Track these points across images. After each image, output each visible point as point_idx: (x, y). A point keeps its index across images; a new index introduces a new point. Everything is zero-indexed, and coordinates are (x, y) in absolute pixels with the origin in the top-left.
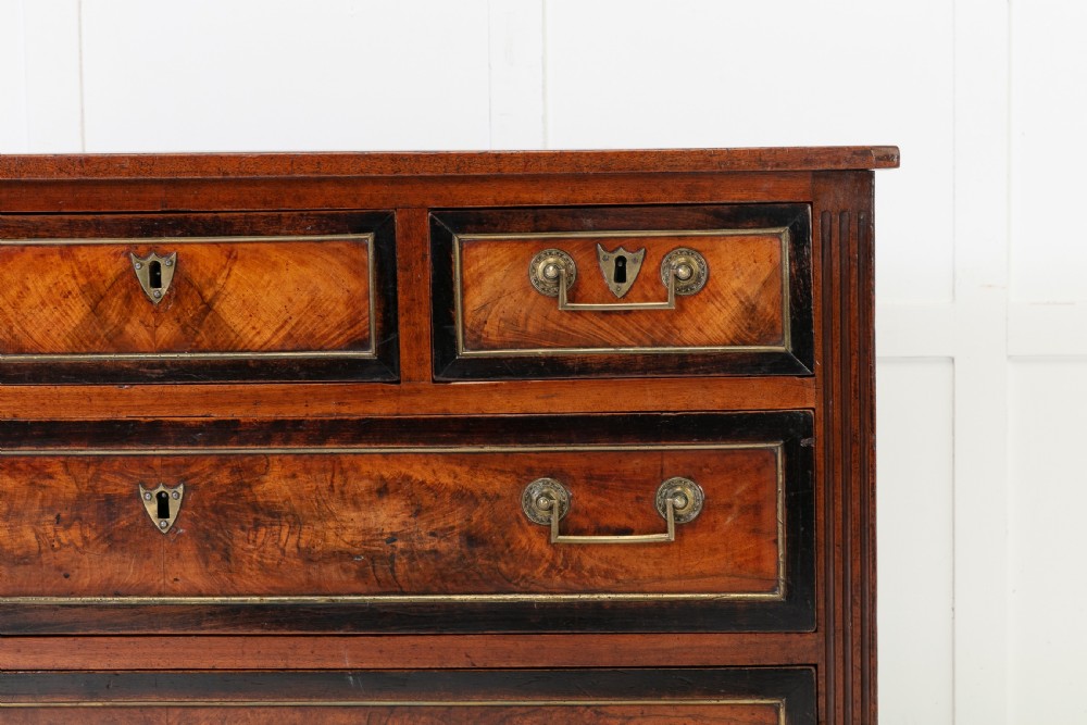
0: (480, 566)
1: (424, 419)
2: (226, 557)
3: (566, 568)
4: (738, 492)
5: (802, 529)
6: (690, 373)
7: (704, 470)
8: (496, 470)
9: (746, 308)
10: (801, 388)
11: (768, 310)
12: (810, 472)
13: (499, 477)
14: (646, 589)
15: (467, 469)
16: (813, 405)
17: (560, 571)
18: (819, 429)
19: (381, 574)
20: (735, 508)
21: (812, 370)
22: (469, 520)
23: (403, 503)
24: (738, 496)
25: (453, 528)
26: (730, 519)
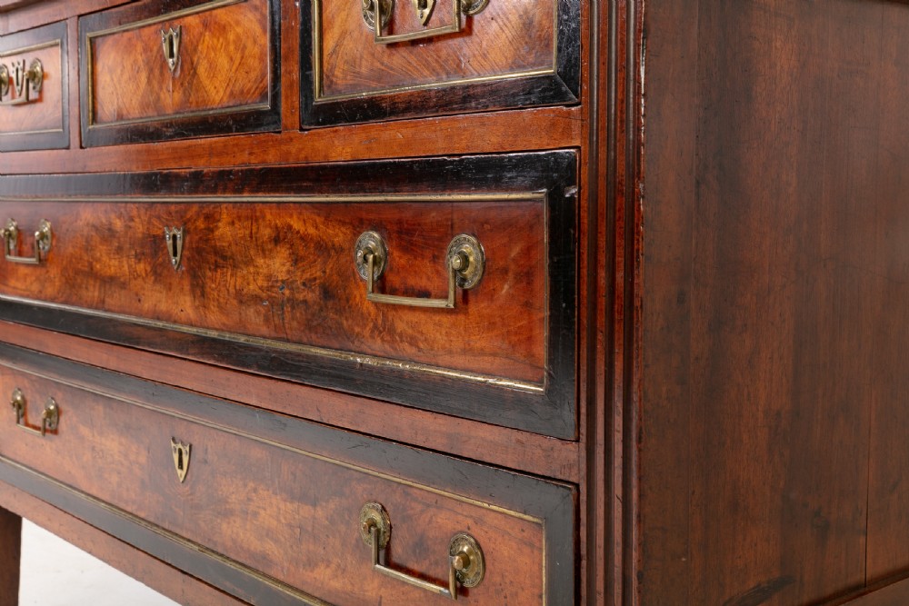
0: (331, 319)
1: (294, 167)
2: (203, 295)
3: (384, 330)
4: (513, 254)
5: (564, 305)
6: (471, 108)
7: (485, 226)
8: (340, 221)
9: (524, 24)
10: (567, 120)
11: (544, 22)
12: (572, 231)
13: (342, 229)
14: (440, 362)
15: (323, 219)
16: (577, 143)
17: (381, 332)
18: (585, 175)
19: (277, 322)
20: (511, 276)
21: (577, 97)
22: (324, 272)
23: (288, 252)
24: (513, 260)
25: (315, 279)
26: (506, 287)
